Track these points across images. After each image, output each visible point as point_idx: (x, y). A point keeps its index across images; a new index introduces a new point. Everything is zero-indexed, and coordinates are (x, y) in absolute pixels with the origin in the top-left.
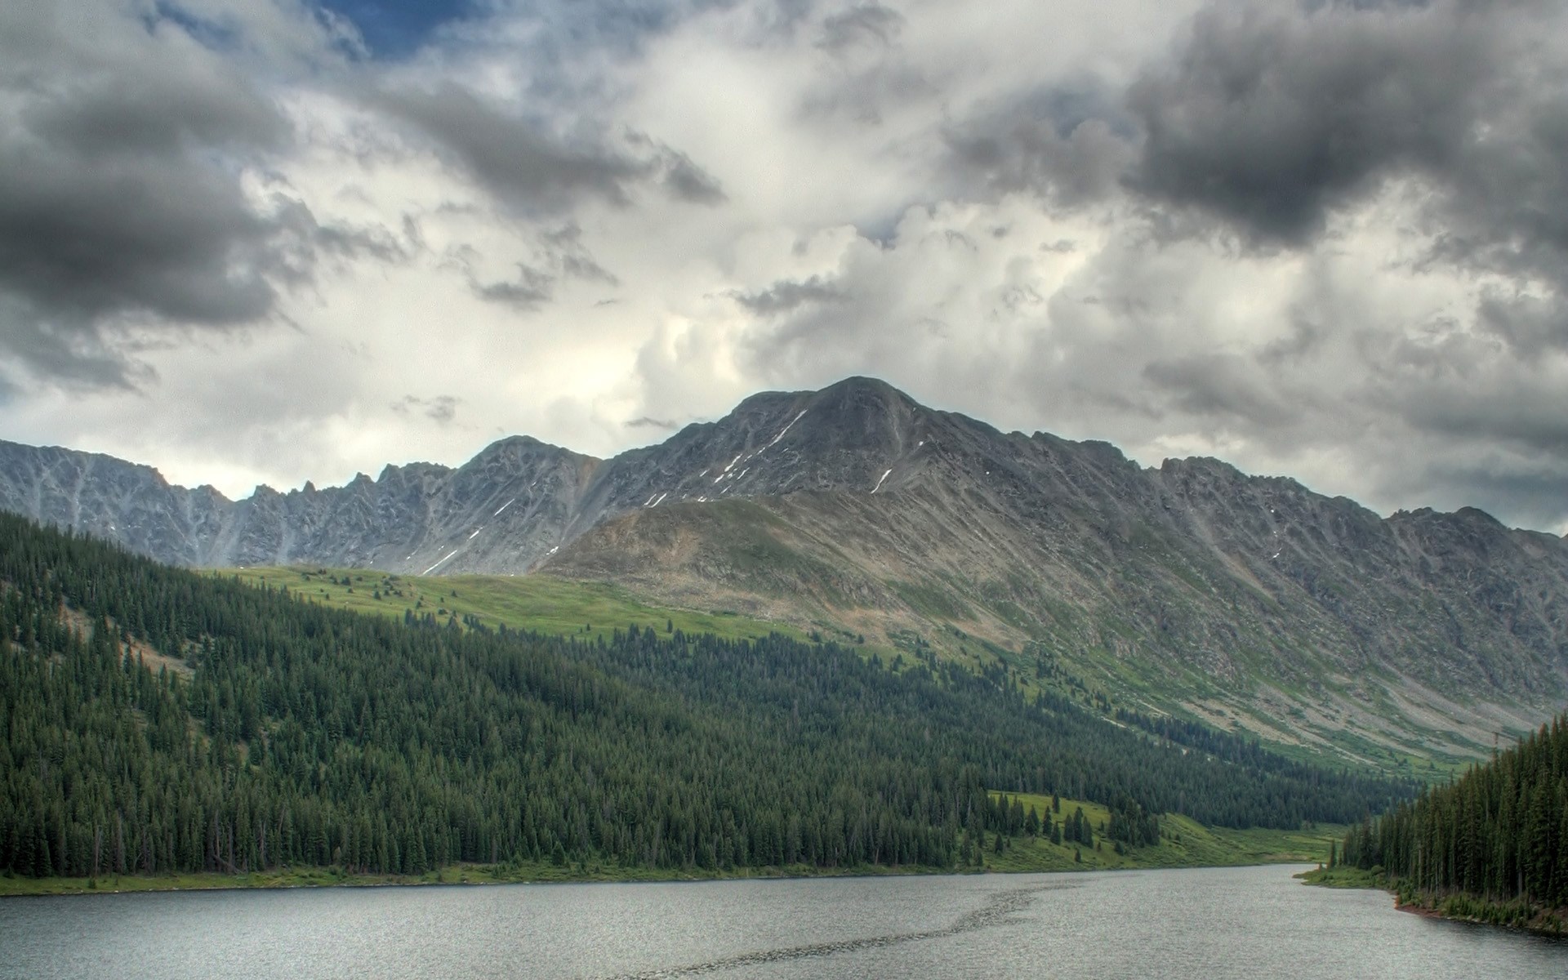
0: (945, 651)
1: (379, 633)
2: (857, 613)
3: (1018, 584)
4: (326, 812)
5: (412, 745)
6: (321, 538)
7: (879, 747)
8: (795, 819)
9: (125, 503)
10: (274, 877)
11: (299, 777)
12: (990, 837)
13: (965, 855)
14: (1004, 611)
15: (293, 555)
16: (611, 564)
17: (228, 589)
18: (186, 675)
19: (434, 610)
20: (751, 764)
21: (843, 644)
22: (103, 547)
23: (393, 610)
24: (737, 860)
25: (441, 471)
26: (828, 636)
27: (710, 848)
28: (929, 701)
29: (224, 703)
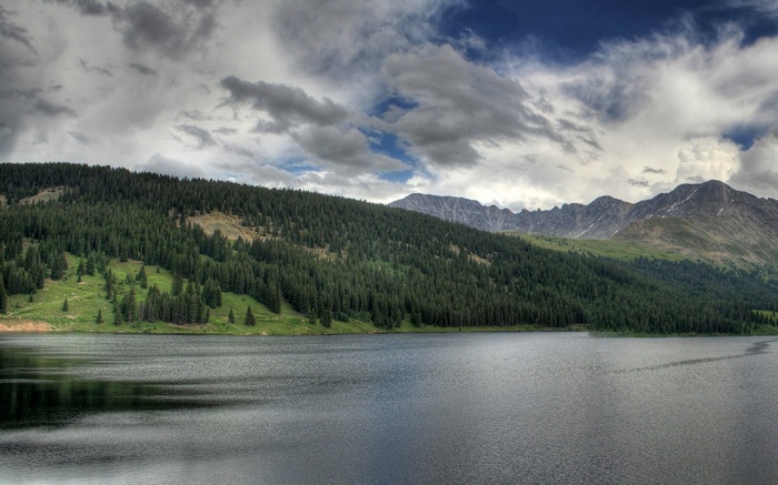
0: (739, 266)
1: (560, 257)
2: (712, 253)
3: (763, 245)
4: (533, 307)
5: (560, 285)
6: (543, 226)
7: (719, 296)
8: (691, 318)
9: (469, 212)
10: (516, 328)
11: (524, 296)
12: (753, 324)
13: (745, 330)
14: (758, 253)
15: (533, 231)
16: (634, 236)
17: (501, 237)
18: (488, 264)
19: (578, 249)
20: (677, 300)
21: (707, 263)
22: (462, 225)
23: (565, 249)
24: (672, 331)
25: (581, 206)
26: (703, 260)
27: (664, 327)
28: (734, 281)
29: (500, 273)
